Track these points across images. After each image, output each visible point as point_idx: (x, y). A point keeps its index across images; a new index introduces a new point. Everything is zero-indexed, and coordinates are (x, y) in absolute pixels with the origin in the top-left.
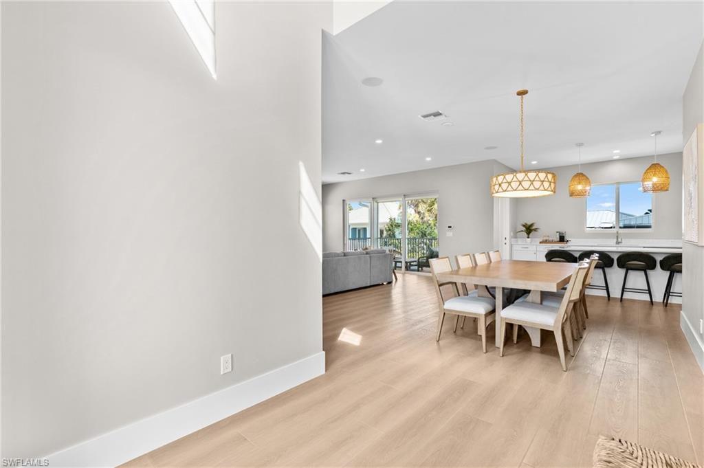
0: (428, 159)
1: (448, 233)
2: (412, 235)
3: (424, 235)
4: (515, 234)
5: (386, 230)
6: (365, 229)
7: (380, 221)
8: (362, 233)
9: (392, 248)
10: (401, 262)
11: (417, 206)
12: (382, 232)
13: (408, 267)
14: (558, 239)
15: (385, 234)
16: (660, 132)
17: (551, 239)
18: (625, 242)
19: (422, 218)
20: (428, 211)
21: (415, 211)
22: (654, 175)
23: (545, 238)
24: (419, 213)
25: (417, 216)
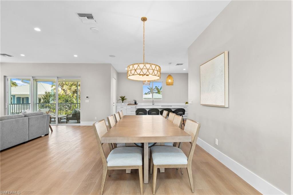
0: (76, 56)
1: (86, 100)
2: (60, 101)
3: (67, 101)
4: (118, 101)
5: (43, 99)
6: (27, 98)
7: (38, 93)
8: (25, 100)
9: (47, 110)
10: (55, 118)
11: (62, 86)
12: (40, 100)
13: (60, 121)
14: (134, 104)
15: (42, 101)
16: (171, 63)
17: (131, 103)
18: (156, 104)
19: (66, 93)
20: (69, 89)
21: (62, 89)
22: (170, 79)
23: (129, 103)
24: (64, 90)
25: (63, 91)
